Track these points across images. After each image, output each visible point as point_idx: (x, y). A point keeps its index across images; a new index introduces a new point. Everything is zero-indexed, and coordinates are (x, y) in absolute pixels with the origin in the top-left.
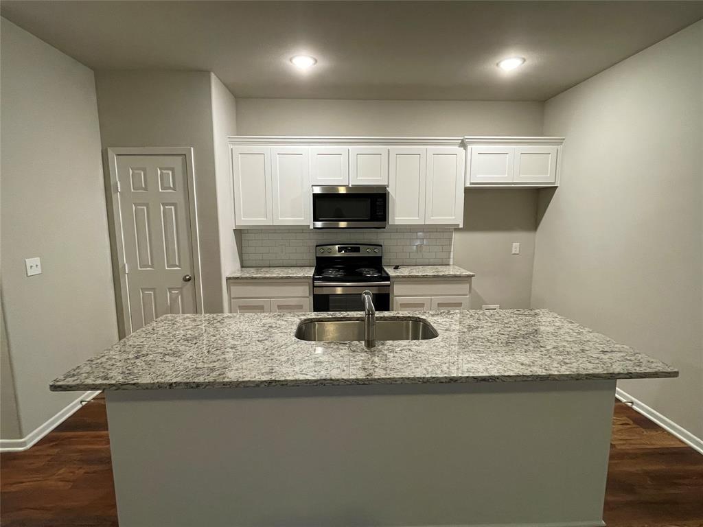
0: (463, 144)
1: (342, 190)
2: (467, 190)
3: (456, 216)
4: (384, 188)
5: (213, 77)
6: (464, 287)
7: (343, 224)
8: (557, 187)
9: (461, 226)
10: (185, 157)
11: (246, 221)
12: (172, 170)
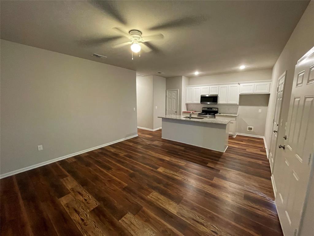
0: (239, 84)
1: (207, 96)
2: (240, 95)
3: (237, 101)
4: (217, 95)
5: (183, 76)
6: (234, 119)
7: (209, 103)
8: (270, 94)
9: (238, 104)
10: (177, 91)
11: (188, 102)
12: (175, 93)
